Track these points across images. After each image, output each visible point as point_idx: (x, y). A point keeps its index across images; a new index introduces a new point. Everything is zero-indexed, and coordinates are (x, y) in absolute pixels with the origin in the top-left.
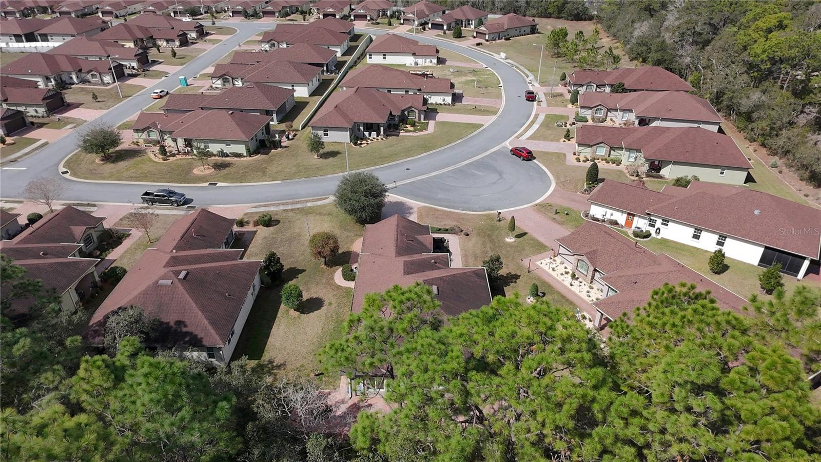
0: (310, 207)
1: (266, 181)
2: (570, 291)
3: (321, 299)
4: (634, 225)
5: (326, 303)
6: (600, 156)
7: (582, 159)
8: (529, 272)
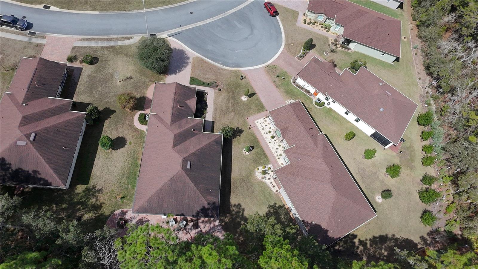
0: (121, 47)
1: (87, 10)
2: (268, 147)
3: (125, 139)
4: (317, 97)
5: (128, 142)
6: (319, 21)
7: (308, 21)
8: (249, 129)
